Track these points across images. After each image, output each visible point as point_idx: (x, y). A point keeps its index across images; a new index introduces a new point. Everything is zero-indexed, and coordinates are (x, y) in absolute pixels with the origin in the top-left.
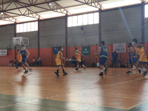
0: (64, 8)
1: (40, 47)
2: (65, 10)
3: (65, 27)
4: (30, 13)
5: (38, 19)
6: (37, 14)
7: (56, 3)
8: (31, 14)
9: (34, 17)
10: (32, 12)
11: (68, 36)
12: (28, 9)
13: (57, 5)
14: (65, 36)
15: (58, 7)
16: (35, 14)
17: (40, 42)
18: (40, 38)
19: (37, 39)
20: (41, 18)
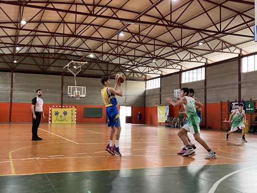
0: (234, 45)
1: (207, 102)
2: (236, 47)
3: (238, 73)
4: (192, 56)
5: (206, 64)
6: (203, 57)
7: (221, 40)
8: (195, 57)
9: (198, 62)
10: (195, 55)
11: (242, 86)
12: (189, 51)
13: (224, 42)
14: (237, 86)
15: (224, 46)
16: (200, 57)
17: (207, 95)
18: (207, 90)
19: (204, 90)
20: (209, 62)
